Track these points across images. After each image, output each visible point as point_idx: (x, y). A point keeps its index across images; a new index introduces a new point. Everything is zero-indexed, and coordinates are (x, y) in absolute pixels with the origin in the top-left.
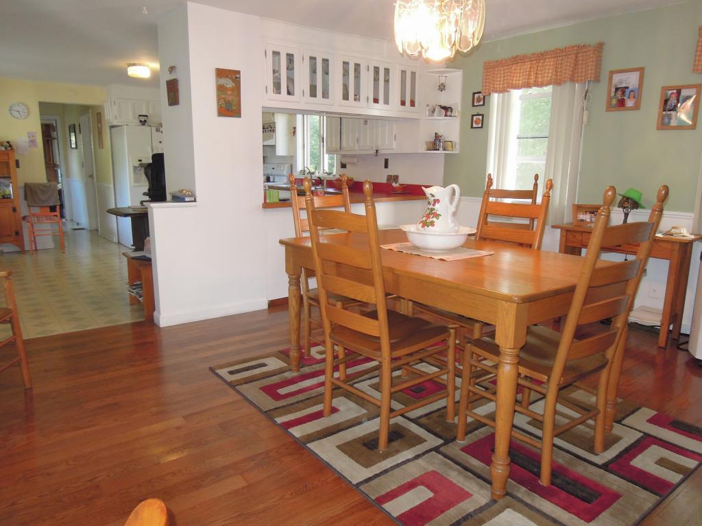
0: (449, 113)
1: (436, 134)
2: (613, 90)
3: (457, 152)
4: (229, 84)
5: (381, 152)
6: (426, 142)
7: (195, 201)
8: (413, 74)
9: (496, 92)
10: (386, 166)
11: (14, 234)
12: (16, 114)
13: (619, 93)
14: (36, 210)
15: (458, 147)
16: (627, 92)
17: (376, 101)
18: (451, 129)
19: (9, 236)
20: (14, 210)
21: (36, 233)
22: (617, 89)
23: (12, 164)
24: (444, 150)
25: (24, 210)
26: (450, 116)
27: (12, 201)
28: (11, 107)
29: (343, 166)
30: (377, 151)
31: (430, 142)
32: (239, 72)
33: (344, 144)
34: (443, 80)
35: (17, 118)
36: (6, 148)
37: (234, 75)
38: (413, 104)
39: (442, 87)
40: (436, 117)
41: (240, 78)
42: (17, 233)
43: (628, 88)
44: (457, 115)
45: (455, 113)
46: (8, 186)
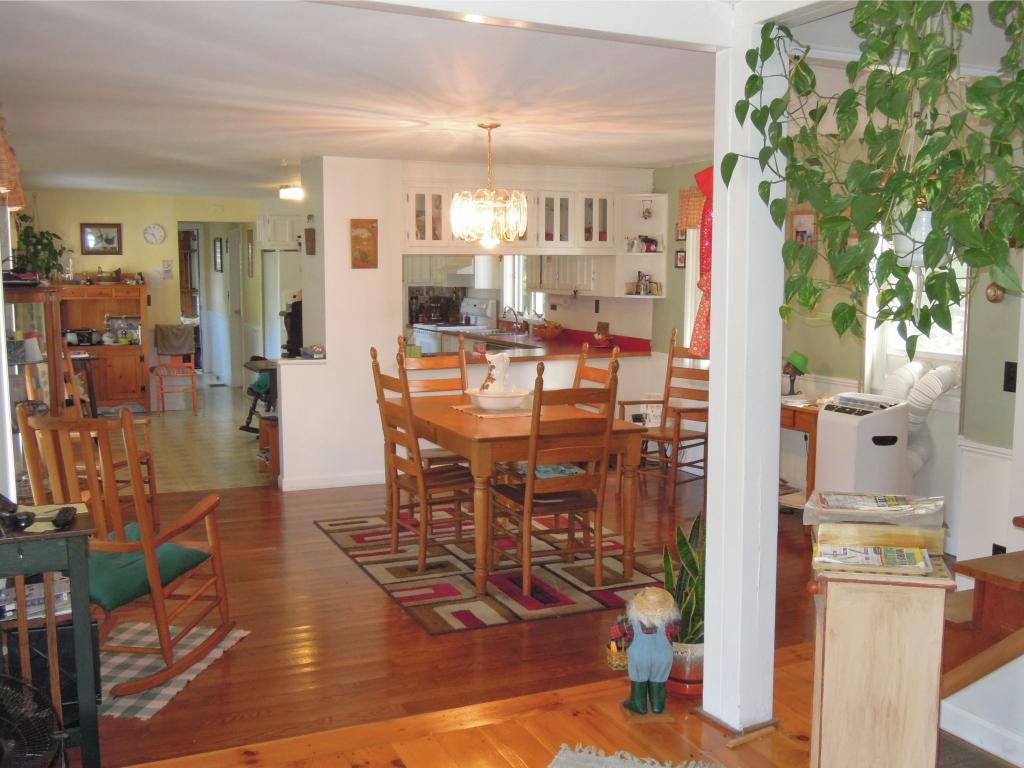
0: (653, 248)
1: (639, 272)
2: (794, 233)
3: (664, 296)
4: (364, 234)
5: (579, 294)
6: (627, 284)
7: (324, 358)
8: (604, 203)
9: (690, 227)
10: (597, 311)
11: (140, 389)
12: (150, 237)
13: (799, 237)
14: (167, 360)
15: (664, 290)
16: (805, 236)
17: (549, 237)
18: (657, 265)
19: (134, 392)
20: (142, 359)
21: (165, 390)
22: (797, 232)
23: (144, 302)
24: (649, 293)
25: (152, 360)
26: (655, 251)
27: (140, 348)
28: (146, 230)
29: (554, 307)
30: (575, 292)
31: (632, 284)
32: (376, 221)
33: (545, 281)
34: (647, 205)
35: (152, 243)
36: (137, 282)
37: (371, 225)
38: (603, 236)
39: (647, 214)
40: (635, 253)
41: (376, 227)
42: (143, 389)
43: (805, 232)
44: (661, 249)
45: (660, 248)
46: (137, 328)
